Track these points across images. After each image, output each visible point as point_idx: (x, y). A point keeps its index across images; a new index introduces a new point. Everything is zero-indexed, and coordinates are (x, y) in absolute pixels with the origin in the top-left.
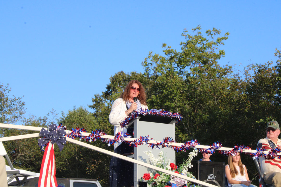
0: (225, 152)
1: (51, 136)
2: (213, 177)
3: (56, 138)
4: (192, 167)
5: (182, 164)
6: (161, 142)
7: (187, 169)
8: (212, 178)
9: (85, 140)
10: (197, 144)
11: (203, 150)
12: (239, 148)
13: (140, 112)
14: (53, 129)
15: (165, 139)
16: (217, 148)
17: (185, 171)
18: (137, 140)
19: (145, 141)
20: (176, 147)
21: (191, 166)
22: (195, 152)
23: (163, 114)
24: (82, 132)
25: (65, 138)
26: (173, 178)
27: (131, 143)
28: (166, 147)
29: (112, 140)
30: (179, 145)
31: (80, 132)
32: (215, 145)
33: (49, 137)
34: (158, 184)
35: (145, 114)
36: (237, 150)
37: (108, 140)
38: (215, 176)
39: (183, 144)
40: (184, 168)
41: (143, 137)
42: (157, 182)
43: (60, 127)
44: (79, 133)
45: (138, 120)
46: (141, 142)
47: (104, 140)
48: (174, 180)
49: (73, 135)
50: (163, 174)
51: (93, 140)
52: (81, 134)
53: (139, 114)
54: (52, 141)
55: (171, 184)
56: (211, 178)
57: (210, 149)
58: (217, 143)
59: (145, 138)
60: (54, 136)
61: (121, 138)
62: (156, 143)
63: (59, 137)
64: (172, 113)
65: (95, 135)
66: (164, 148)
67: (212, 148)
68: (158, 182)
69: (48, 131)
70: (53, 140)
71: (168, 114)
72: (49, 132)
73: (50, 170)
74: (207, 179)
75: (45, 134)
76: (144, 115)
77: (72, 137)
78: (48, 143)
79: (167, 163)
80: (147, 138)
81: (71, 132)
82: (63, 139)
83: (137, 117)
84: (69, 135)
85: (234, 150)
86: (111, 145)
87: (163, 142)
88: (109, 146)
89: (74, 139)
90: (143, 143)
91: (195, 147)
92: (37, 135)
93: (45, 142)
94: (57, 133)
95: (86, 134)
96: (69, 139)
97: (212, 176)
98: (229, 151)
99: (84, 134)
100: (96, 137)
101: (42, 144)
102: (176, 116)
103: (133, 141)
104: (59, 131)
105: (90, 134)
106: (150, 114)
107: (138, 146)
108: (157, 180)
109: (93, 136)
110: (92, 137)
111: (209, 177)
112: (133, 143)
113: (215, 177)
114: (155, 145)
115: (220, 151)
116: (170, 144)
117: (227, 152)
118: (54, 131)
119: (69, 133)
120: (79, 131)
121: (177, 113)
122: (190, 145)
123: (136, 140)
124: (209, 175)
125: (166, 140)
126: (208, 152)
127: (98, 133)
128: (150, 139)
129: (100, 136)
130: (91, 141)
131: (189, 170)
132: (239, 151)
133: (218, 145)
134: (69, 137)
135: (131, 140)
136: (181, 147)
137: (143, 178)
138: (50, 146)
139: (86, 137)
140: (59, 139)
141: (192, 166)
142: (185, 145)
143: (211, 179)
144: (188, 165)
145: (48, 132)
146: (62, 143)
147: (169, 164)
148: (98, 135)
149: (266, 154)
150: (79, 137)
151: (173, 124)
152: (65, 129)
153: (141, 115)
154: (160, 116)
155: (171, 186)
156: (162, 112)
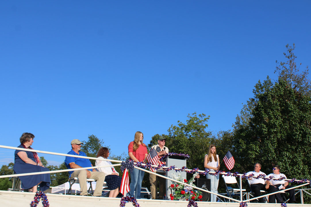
5: (190, 179)
6: (181, 169)
7: (192, 182)
9: (144, 167)
10: (198, 170)
11: (201, 173)
17: (191, 183)
18: (169, 168)
20: (188, 171)
21: (194, 181)
22: (196, 174)
25: (134, 166)
26: (185, 187)
30: (190, 170)
33: (126, 166)
34: (178, 190)
39: (192, 170)
41: (172, 166)
44: (141, 164)
45: (168, 158)
46: (171, 168)
50: (180, 185)
51: (147, 167)
56: (204, 187)
57: (205, 172)
60: (128, 165)
64: (185, 154)
66: (182, 172)
67: (206, 172)
68: (178, 188)
69: (125, 162)
70: (128, 167)
71: (183, 155)
73: (126, 182)
74: (202, 187)
75: (124, 164)
83: (168, 156)
92: (120, 165)
93: (124, 168)
95: (144, 165)
100: (149, 166)
101: (122, 169)
102: (187, 156)
104: (130, 163)
105: (146, 164)
107: (169, 170)
112: (167, 169)
113: (206, 186)
116: (185, 170)
118: (128, 163)
121: (187, 154)
124: (203, 185)
125: (183, 168)
131: (193, 183)
137: (170, 187)
138: (126, 170)
140: (130, 167)
141: (195, 181)
147: (184, 180)
150: (141, 166)
151: (185, 160)
153: (170, 155)
154: (179, 156)
155: (184, 191)
156: (180, 154)
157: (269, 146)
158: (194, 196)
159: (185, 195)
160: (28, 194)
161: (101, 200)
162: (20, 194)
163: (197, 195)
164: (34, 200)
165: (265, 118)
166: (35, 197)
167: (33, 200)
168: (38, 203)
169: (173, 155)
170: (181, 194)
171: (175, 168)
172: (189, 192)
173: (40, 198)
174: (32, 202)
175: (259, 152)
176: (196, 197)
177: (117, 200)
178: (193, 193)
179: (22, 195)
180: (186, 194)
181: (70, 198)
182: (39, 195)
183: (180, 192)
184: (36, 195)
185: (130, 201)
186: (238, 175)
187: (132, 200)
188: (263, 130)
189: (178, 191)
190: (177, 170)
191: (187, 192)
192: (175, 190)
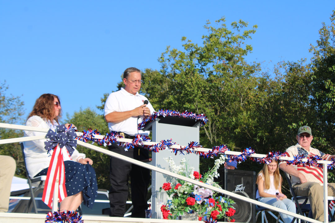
0: (259, 159)
1: (59, 138)
3: (65, 141)
4: (218, 177)
6: (185, 147)
7: (213, 178)
8: (241, 188)
9: (100, 144)
10: (227, 150)
11: (233, 157)
12: (273, 155)
13: (160, 113)
14: (61, 131)
15: (190, 143)
17: (210, 181)
18: (159, 145)
19: (167, 146)
20: (203, 153)
21: (217, 175)
22: (222, 159)
23: (185, 116)
24: (95, 134)
25: (76, 141)
26: (196, 189)
27: (151, 148)
28: (191, 153)
29: (130, 144)
30: (206, 150)
31: (93, 134)
32: (247, 151)
33: (57, 139)
34: (179, 195)
35: (165, 115)
36: (272, 157)
37: (125, 144)
38: (244, 186)
39: (211, 150)
40: (209, 177)
41: (165, 141)
42: (178, 193)
43: (70, 128)
44: (92, 136)
45: (157, 122)
46: (162, 146)
47: (120, 144)
48: (198, 191)
49: (85, 138)
50: (185, 184)
51: (108, 143)
52: (94, 137)
53: (158, 115)
54: (60, 145)
55: (195, 195)
56: (239, 189)
57: (241, 155)
58: (249, 149)
59: (168, 142)
60: (63, 138)
61: (140, 141)
62: (180, 148)
63: (69, 140)
64: (197, 115)
65: (110, 139)
66: (189, 154)
67: (244, 154)
68: (180, 193)
69: (56, 132)
70: (62, 143)
71: (191, 116)
72: (58, 133)
73: (58, 178)
74: (235, 190)
75: (52, 136)
76: (164, 117)
77: (84, 139)
78: (56, 146)
79: (191, 172)
80: (170, 142)
81: (82, 134)
82: (74, 142)
83: (156, 119)
84: (80, 138)
85: (268, 157)
86: (128, 149)
87: (188, 147)
88: (125, 151)
89: (85, 142)
90: (165, 148)
91: (224, 153)
93: (52, 145)
94: (66, 135)
95: (100, 137)
96: (80, 142)
97: (240, 187)
98: (262, 158)
99: (97, 136)
100: (111, 141)
101: (49, 148)
102: (201, 119)
103: (154, 145)
104: (68, 133)
105: (104, 137)
106: (171, 115)
107: (159, 151)
108: (179, 191)
109: (108, 139)
110: (106, 140)
111: (237, 188)
112: (154, 148)
113: (244, 188)
114: (178, 151)
115: (253, 158)
116: (196, 149)
117: (260, 159)
118: (63, 133)
119: (80, 135)
120: (91, 133)
121: (202, 115)
122: (218, 151)
123: (157, 144)
124: (237, 186)
125: (191, 145)
126: (239, 159)
127: (114, 136)
128: (173, 143)
129: (116, 139)
130: (105, 145)
131: (215, 180)
132: (274, 158)
133: (250, 151)
134: (80, 140)
135: (151, 145)
136: (208, 153)
137: (162, 189)
138: (58, 149)
139: (100, 140)
140: (68, 142)
141: (219, 175)
142: (213, 151)
143: (239, 191)
144: (214, 174)
145: (56, 134)
147: (193, 173)
148: (114, 138)
149: (304, 162)
150: (92, 140)
151: (197, 127)
152: (76, 131)
153: (161, 117)
154: (182, 117)
155: (194, 198)
156: (185, 113)
158: (217, 209)
159: (196, 207)
163: (224, 207)
169: (168, 116)
170: (186, 205)
172: (204, 201)
176: (221, 212)
178: (214, 203)
180: (198, 205)
183: (184, 200)
186: (319, 162)
189: (179, 198)
191: (201, 202)
192: (172, 195)
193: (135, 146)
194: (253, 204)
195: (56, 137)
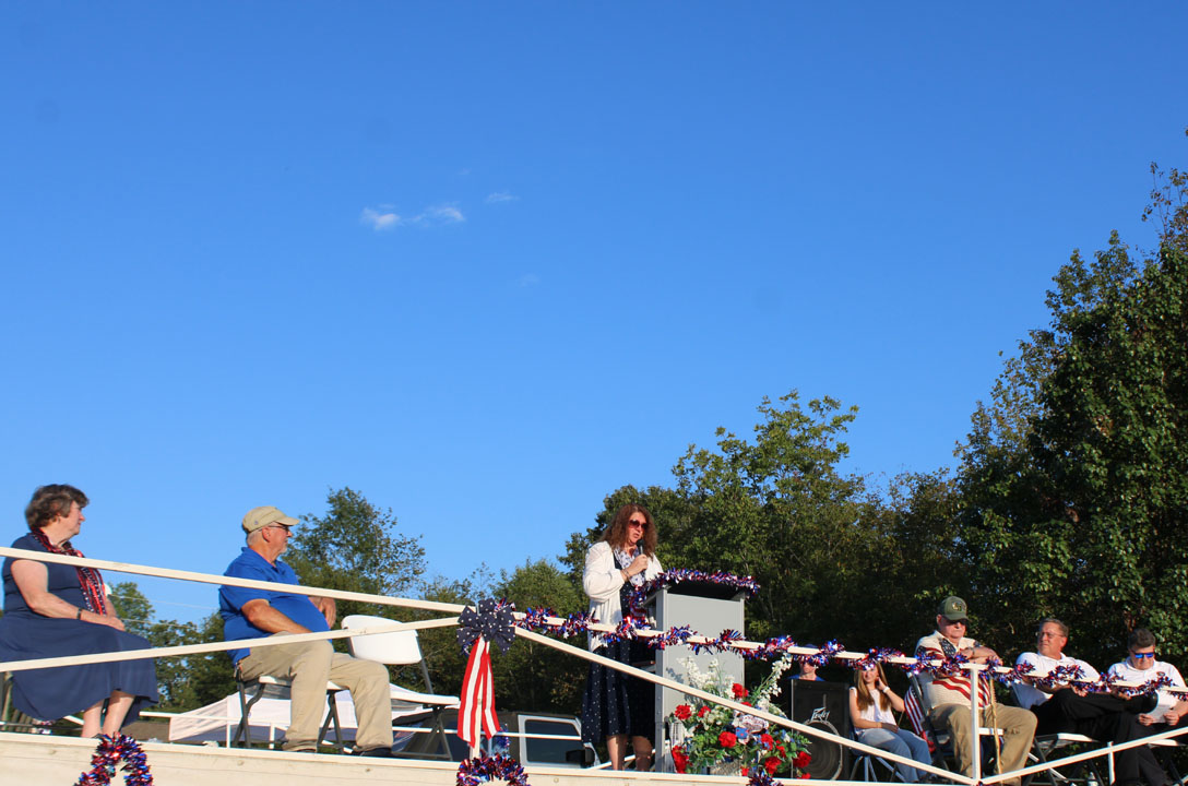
0: (851, 662)
1: (482, 624)
2: (823, 715)
3: (495, 628)
4: (779, 694)
5: (758, 686)
6: (714, 640)
7: (769, 696)
8: (821, 716)
9: (556, 633)
10: (791, 645)
12: (879, 653)
13: (671, 574)
14: (487, 610)
15: (722, 633)
16: (835, 652)
17: (764, 702)
18: (665, 636)
19: (682, 638)
20: (747, 650)
21: (777, 690)
22: (787, 661)
23: (717, 580)
24: (547, 616)
25: (513, 629)
26: (738, 716)
28: (726, 651)
29: (611, 634)
30: (754, 646)
31: (544, 616)
32: (829, 648)
33: (480, 626)
34: (707, 728)
35: (680, 579)
38: (827, 712)
39: (763, 645)
40: (762, 695)
41: (677, 630)
43: (503, 605)
44: (543, 619)
45: (665, 592)
46: (672, 639)
48: (741, 720)
49: (530, 624)
50: (717, 707)
51: (571, 633)
52: (546, 621)
53: (668, 578)
54: (485, 635)
55: (735, 729)
57: (818, 655)
58: (834, 644)
59: (682, 631)
60: (490, 624)
61: (631, 630)
62: (705, 643)
63: (500, 627)
64: (739, 578)
65: (576, 624)
66: (721, 653)
67: (824, 653)
68: (707, 724)
69: (477, 613)
70: (488, 633)
71: (729, 580)
72: (480, 615)
73: (480, 697)
74: (810, 718)
75: (470, 620)
76: (679, 582)
77: (528, 626)
78: (478, 639)
79: (727, 685)
80: (686, 631)
81: (524, 615)
82: (509, 631)
83: (664, 586)
84: (520, 622)
85: (868, 658)
87: (719, 641)
89: (531, 631)
90: (677, 643)
91: (786, 651)
92: (454, 621)
93: (470, 636)
94: (496, 617)
95: (558, 621)
96: (520, 631)
97: (821, 712)
98: (858, 660)
99: (552, 620)
100: (578, 628)
101: (464, 641)
102: (747, 585)
103: (657, 636)
104: (499, 614)
105: (565, 622)
106: (690, 578)
107: (667, 647)
108: (705, 720)
110: (569, 626)
111: (814, 714)
112: (656, 641)
115: (841, 659)
116: (734, 644)
117: (854, 662)
118: (491, 613)
119: (521, 619)
120: (541, 615)
121: (749, 577)
124: (815, 711)
125: (726, 635)
127: (582, 619)
128: (691, 633)
129: (586, 625)
130: (566, 635)
131: (774, 699)
133: (835, 647)
134: (522, 627)
135: (651, 635)
136: (757, 652)
137: (675, 716)
138: (482, 644)
139: (557, 626)
140: (499, 632)
141: (780, 690)
142: (766, 646)
143: (818, 719)
144: (771, 689)
145: (477, 616)
146: (506, 640)
147: (731, 686)
148: (583, 624)
150: (543, 626)
151: (739, 601)
152: (513, 610)
153: (672, 581)
154: (711, 581)
155: (734, 733)
156: (717, 575)
157: (1112, 541)
159: (738, 751)
160: (65, 746)
161: (374, 770)
162: (35, 744)
163: (790, 751)
164: (92, 768)
165: (1097, 417)
166: (94, 757)
167: (89, 769)
168: (108, 781)
169: (686, 580)
170: (718, 745)
171: (688, 635)
172: (752, 741)
173: (115, 762)
174: (85, 778)
175: (1071, 568)
176: (783, 760)
177: (443, 773)
178: (771, 743)
179: (43, 750)
180: (742, 745)
181: (242, 763)
182: (112, 750)
183: (716, 738)
184: (101, 749)
185: (497, 776)
187: (506, 773)
188: (1088, 473)
189: (707, 734)
190: (701, 645)
191: (747, 740)
192: (693, 729)
193: (621, 637)
194: (844, 746)
195: (477, 622)
